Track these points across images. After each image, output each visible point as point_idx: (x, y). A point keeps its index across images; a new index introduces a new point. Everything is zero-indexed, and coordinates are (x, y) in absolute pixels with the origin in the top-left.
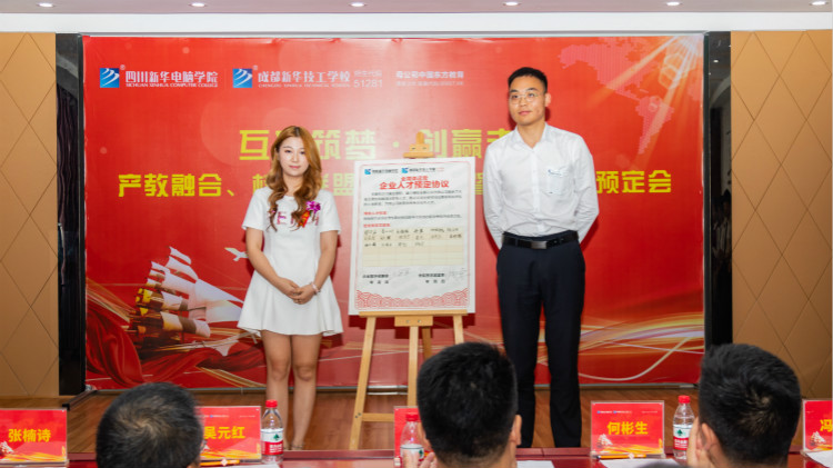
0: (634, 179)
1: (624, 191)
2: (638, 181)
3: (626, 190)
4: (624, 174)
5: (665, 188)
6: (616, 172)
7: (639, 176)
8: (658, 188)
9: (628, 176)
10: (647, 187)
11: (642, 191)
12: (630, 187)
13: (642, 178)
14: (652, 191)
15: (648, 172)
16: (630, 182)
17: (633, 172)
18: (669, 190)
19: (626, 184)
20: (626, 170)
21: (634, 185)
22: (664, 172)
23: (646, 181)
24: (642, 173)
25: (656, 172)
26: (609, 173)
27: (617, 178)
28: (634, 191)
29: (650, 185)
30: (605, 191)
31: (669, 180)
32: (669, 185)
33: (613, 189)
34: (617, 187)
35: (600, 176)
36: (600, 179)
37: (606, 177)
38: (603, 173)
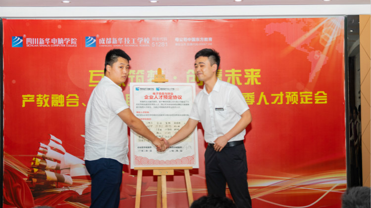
0: (306, 96)
1: (301, 103)
2: (309, 97)
3: (302, 102)
4: (301, 93)
5: (324, 101)
6: (297, 93)
7: (309, 94)
8: (320, 101)
9: (303, 94)
10: (314, 101)
11: (311, 103)
12: (304, 101)
13: (311, 96)
14: (316, 102)
15: (314, 92)
16: (304, 98)
17: (306, 92)
18: (326, 102)
19: (302, 99)
20: (302, 91)
21: (307, 99)
22: (323, 92)
23: (313, 97)
24: (311, 93)
25: (318, 92)
26: (292, 93)
27: (297, 95)
28: (307, 102)
29: (315, 99)
30: (290, 103)
31: (326, 97)
32: (326, 99)
33: (295, 102)
34: (297, 100)
35: (288, 94)
36: (287, 96)
37: (291, 95)
38: (290, 93)
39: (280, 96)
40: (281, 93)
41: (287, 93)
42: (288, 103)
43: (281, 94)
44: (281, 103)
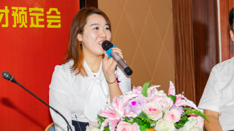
0: (37, 15)
1: (31, 26)
2: (40, 17)
3: (32, 25)
4: (31, 10)
5: (57, 24)
6: (25, 9)
7: (40, 12)
8: (53, 24)
9: (33, 12)
10: (45, 23)
11: (43, 26)
12: (35, 23)
13: (42, 15)
14: (49, 26)
15: (46, 10)
16: (35, 17)
17: (36, 9)
18: (59, 26)
19: (32, 19)
20: (32, 7)
21: (38, 20)
22: (56, 10)
23: (45, 17)
24: (42, 10)
25: (51, 10)
26: (20, 8)
27: (25, 13)
28: (38, 26)
29: (48, 21)
30: (18, 25)
31: (59, 17)
32: (59, 21)
33: (24, 24)
34: (26, 22)
35: (15, 10)
36: (14, 14)
37: (18, 13)
38: (16, 8)
39: (4, 13)
40: (6, 7)
41: (13, 8)
42: (15, 26)
43: (6, 11)
44: (6, 25)
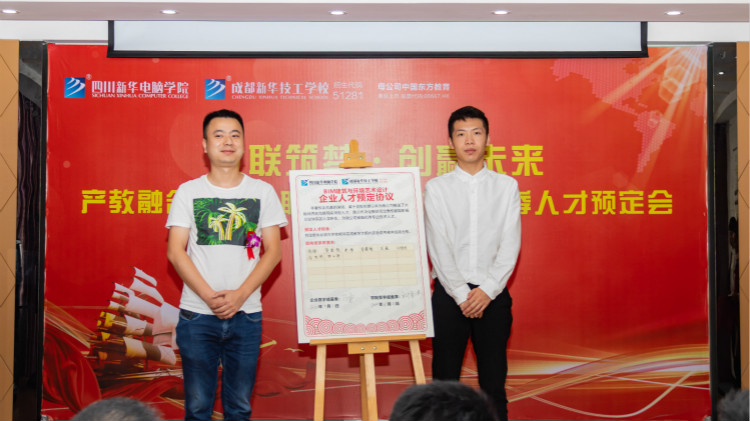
0: (632, 200)
1: (621, 213)
2: (636, 202)
3: (624, 211)
4: (621, 193)
5: (666, 209)
6: (613, 192)
7: (637, 196)
8: (658, 209)
9: (625, 196)
10: (646, 208)
11: (642, 212)
12: (628, 208)
13: (641, 199)
14: (652, 212)
15: (648, 192)
16: (628, 203)
17: (631, 192)
18: (670, 212)
19: (623, 205)
20: (624, 189)
21: (633, 205)
22: (665, 192)
23: (645, 201)
24: (641, 193)
25: (655, 193)
26: (605, 192)
27: (613, 198)
28: (632, 212)
29: (650, 206)
30: (601, 211)
31: (670, 201)
32: (671, 206)
33: (610, 210)
34: (614, 208)
35: (596, 195)
36: (595, 199)
37: (601, 197)
38: (599, 193)
39: (580, 199)
40: (583, 192)
41: (593, 192)
42: (595, 212)
43: (583, 195)
44: (583, 211)
